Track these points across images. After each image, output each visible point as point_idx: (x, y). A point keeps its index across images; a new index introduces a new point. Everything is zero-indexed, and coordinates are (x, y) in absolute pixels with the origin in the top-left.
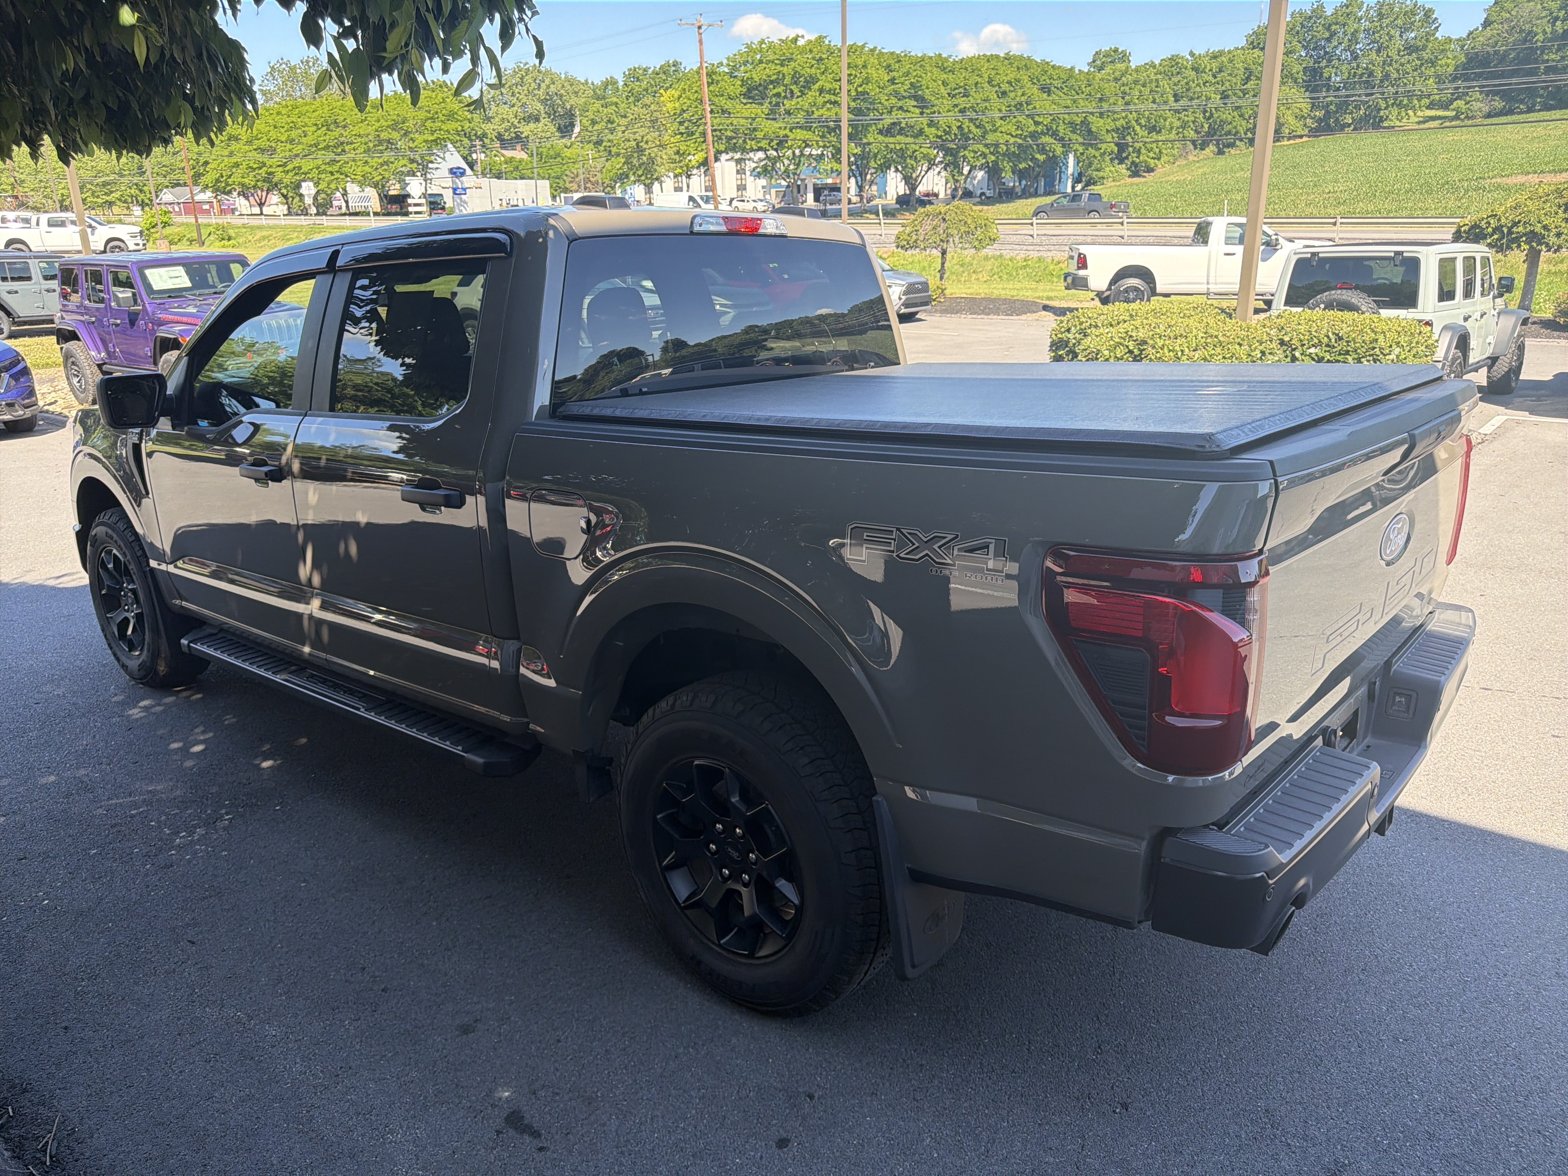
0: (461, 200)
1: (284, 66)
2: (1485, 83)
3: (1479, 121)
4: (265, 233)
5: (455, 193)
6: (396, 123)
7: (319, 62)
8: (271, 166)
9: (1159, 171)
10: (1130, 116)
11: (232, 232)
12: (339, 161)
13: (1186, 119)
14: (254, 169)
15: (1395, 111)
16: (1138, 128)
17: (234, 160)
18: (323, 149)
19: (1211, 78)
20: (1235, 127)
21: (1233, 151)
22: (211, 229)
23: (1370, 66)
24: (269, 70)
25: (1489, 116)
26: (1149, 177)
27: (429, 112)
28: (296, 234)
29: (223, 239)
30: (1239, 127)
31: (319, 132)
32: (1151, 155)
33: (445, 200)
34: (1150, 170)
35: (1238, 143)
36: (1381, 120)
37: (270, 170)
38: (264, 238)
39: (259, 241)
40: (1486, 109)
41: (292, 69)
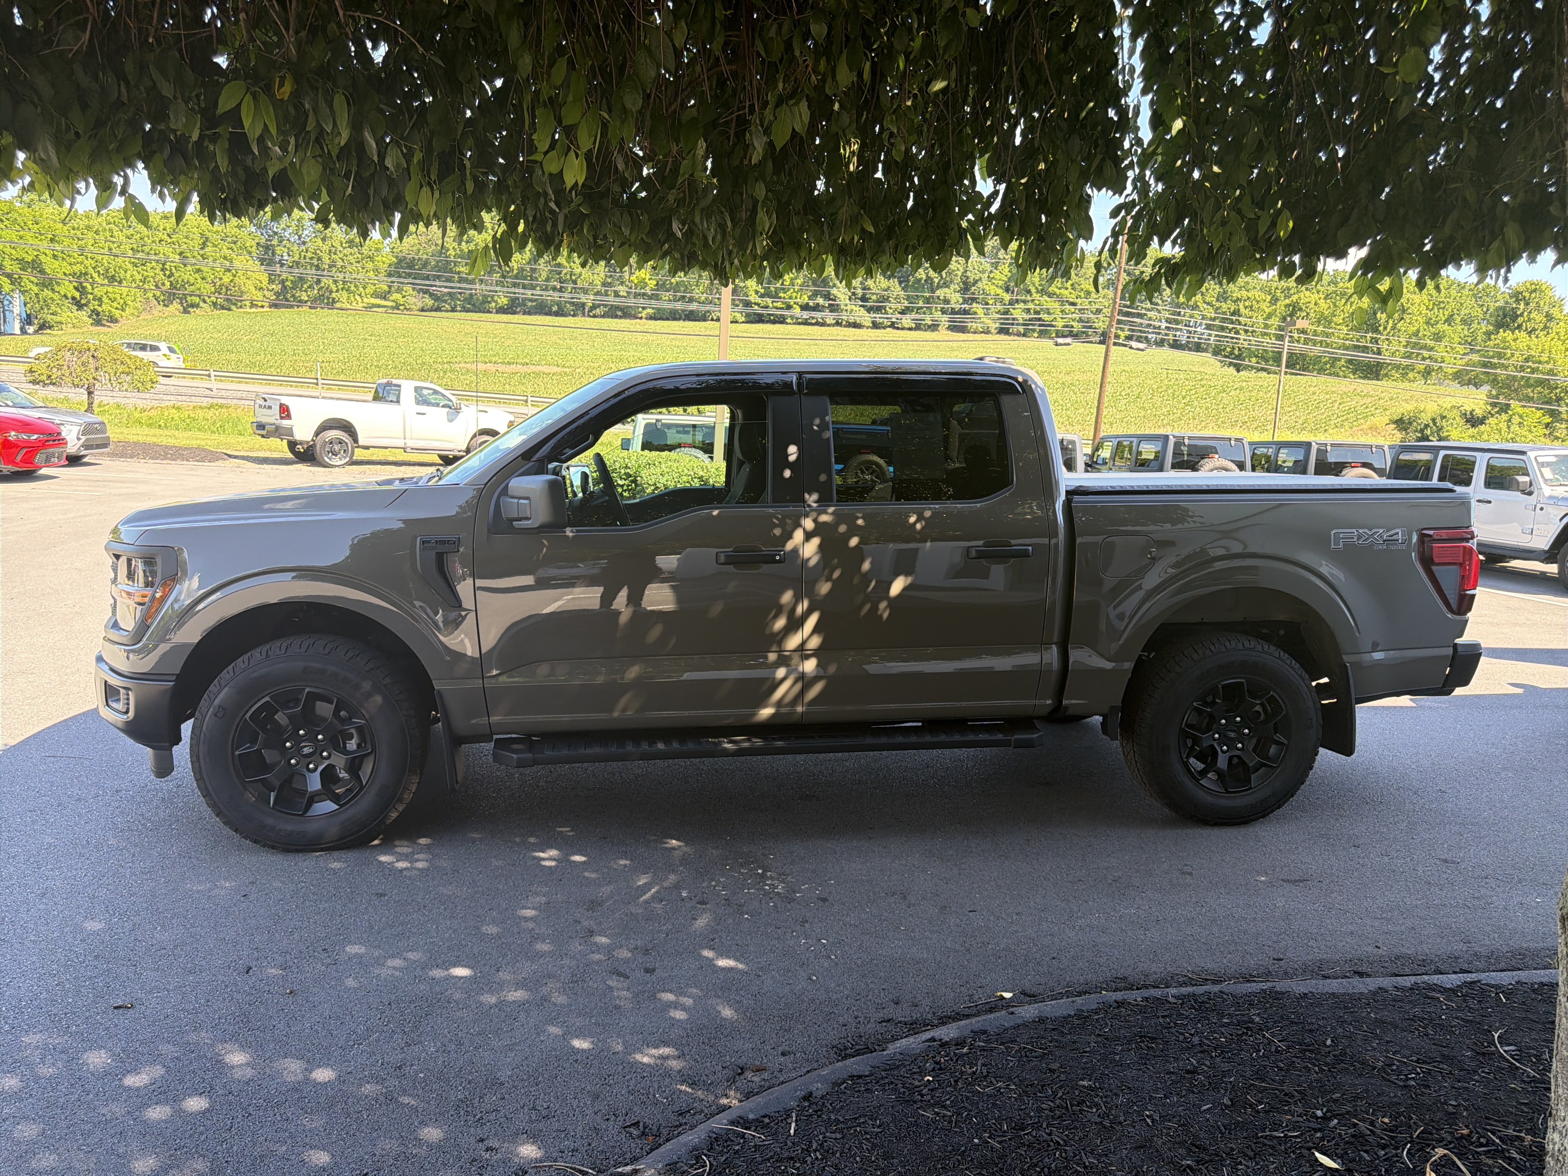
2: (418, 281)
3: (416, 313)
9: (123, 321)
10: (86, 262)
13: (145, 274)
15: (345, 294)
16: (95, 275)
19: (165, 237)
20: (199, 289)
21: (198, 311)
23: (318, 252)
25: (422, 310)
26: (115, 327)
30: (202, 290)
32: (115, 304)
34: (113, 320)
35: (202, 304)
36: (334, 301)
40: (420, 305)
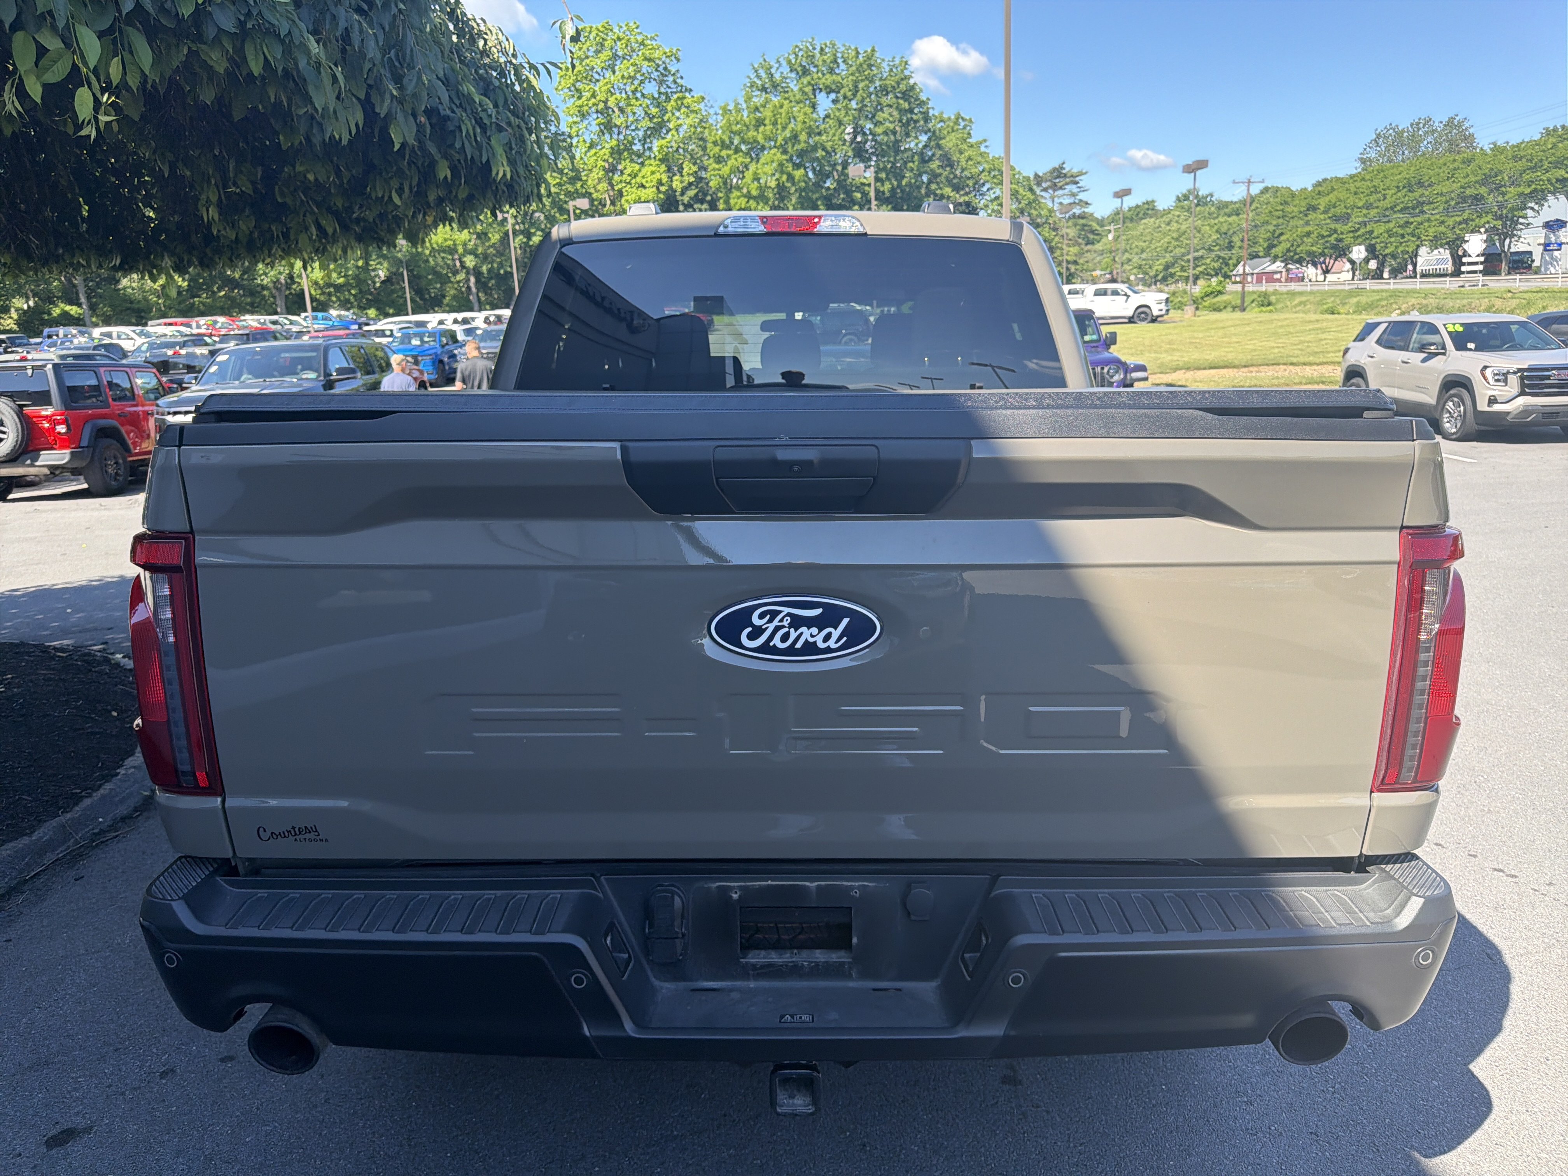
0: (1552, 258)
1: (1391, 131)
4: (1303, 299)
5: (1545, 250)
6: (1486, 177)
7: (1431, 123)
8: (1342, 233)
11: (1273, 299)
12: (1412, 223)
14: (1323, 237)
17: (1308, 229)
18: (1400, 211)
22: (1255, 296)
24: (1375, 137)
27: (1530, 161)
28: (1332, 299)
29: (1262, 305)
31: (1399, 194)
33: (1534, 257)
37: (1341, 236)
38: (1301, 303)
39: (1296, 306)
41: (1400, 134)
